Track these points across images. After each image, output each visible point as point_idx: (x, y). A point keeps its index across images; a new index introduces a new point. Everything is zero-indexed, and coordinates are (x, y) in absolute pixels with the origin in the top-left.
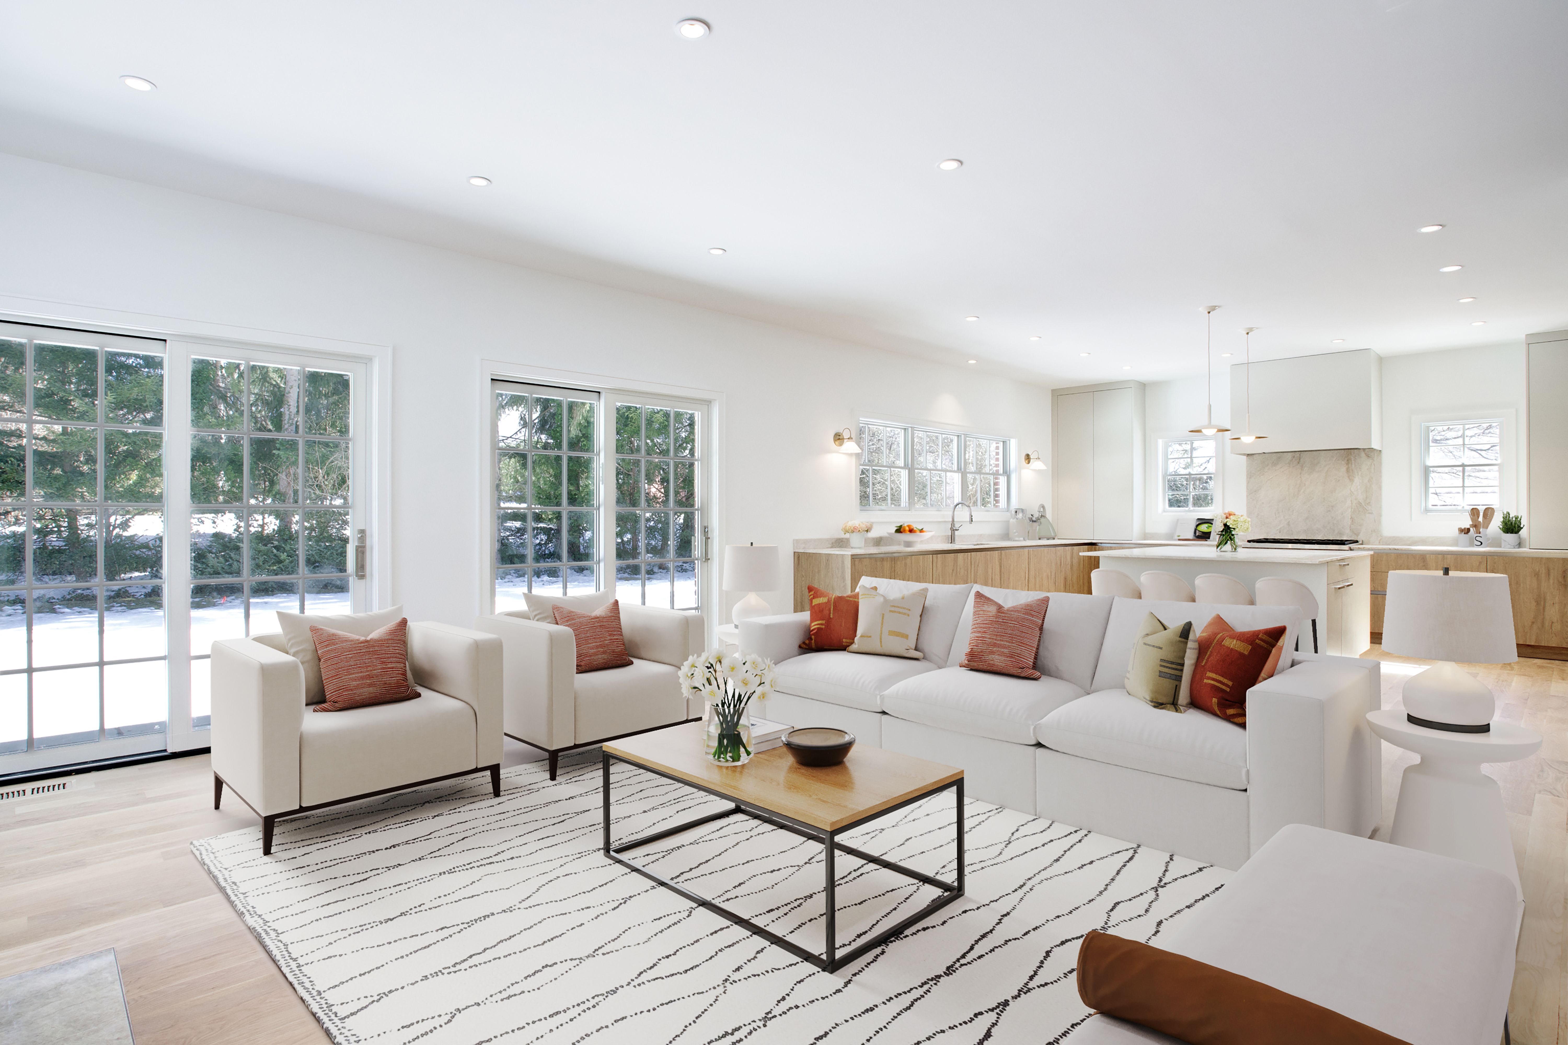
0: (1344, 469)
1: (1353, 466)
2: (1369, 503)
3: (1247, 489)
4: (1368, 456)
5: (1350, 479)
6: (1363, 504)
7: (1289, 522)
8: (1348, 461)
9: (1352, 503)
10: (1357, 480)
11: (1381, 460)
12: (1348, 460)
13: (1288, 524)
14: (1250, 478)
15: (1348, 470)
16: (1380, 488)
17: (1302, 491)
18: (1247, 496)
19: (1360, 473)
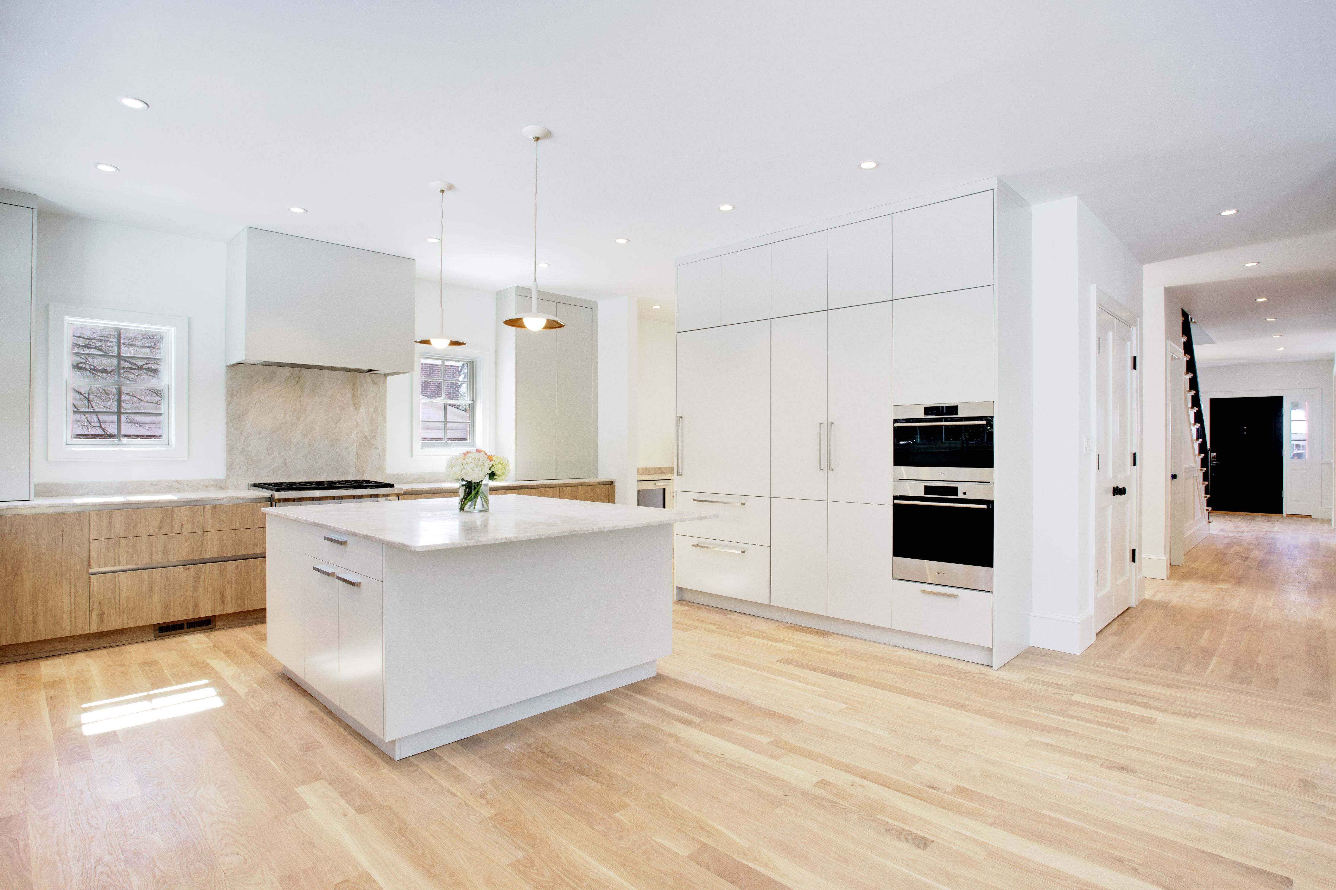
0: (349, 395)
1: (359, 392)
2: (375, 436)
3: (227, 413)
4: (374, 382)
5: (356, 408)
6: (369, 438)
7: (285, 460)
8: (354, 387)
9: (357, 437)
10: (363, 409)
11: (386, 387)
12: (353, 385)
13: (285, 462)
14: (232, 397)
15: (354, 397)
16: (385, 419)
17: (302, 419)
18: (227, 423)
19: (366, 401)
